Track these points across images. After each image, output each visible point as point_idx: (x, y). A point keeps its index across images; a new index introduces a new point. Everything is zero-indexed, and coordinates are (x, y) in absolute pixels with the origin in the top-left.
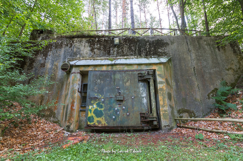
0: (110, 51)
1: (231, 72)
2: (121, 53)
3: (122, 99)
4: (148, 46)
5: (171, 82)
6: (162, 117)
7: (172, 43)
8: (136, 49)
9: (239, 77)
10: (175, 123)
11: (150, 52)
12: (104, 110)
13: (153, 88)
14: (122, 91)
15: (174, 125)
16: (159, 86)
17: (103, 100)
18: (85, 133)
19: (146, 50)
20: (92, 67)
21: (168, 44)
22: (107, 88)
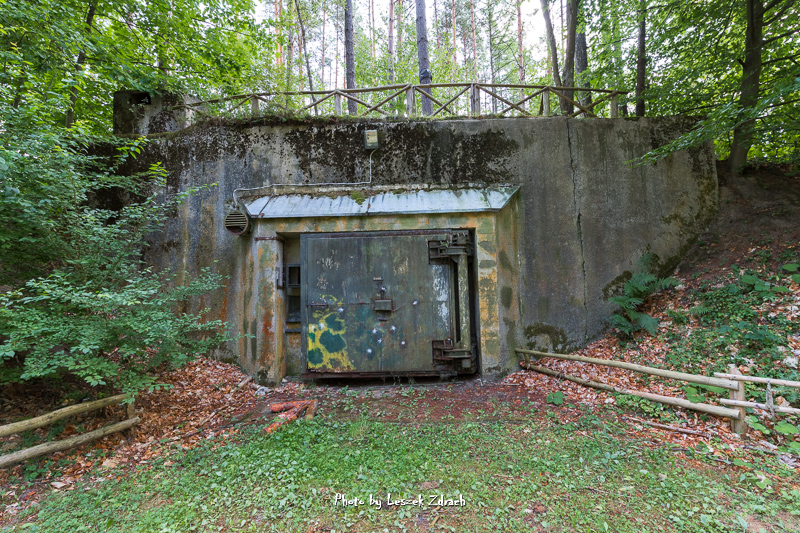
0: (353, 169)
1: (674, 227)
2: (384, 173)
3: (388, 308)
4: (459, 153)
5: (516, 256)
6: (483, 349)
7: (528, 142)
8: (425, 163)
9: (691, 242)
10: (515, 360)
11: (465, 172)
12: (346, 335)
13: (466, 280)
14: (387, 288)
15: (511, 364)
16: (482, 273)
17: (342, 310)
18: (302, 386)
19: (455, 166)
20: (309, 223)
21: (517, 147)
22: (349, 280)
